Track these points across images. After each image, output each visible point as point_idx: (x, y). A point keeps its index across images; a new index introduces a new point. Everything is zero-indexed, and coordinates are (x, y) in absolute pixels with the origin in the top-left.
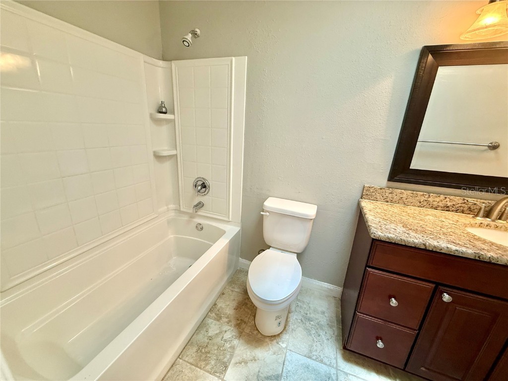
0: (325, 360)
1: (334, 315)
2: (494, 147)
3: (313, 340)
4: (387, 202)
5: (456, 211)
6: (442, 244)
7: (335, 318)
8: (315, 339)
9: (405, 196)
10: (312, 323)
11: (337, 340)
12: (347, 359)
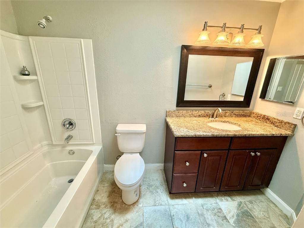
0: (163, 203)
1: (162, 179)
2: (210, 87)
3: (155, 196)
4: (177, 117)
5: (203, 117)
6: (201, 133)
7: (163, 180)
8: (156, 195)
9: (184, 113)
10: (153, 187)
12: (172, 198)
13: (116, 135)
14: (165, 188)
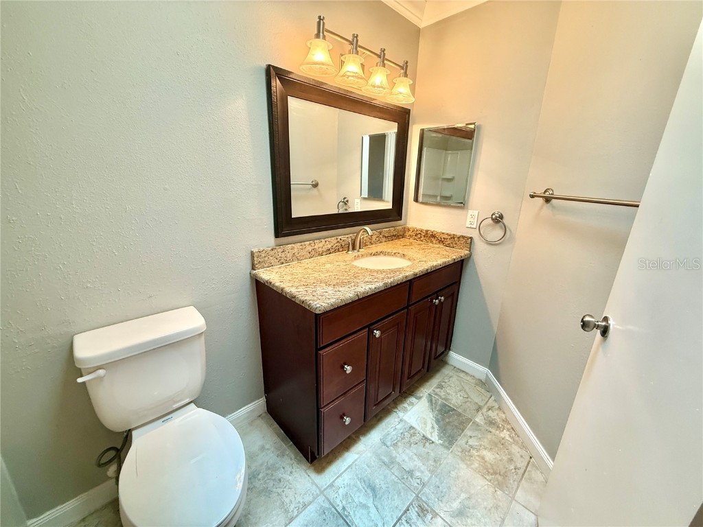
0: (308, 498)
3: (279, 494)
8: (280, 491)
9: (296, 250)
10: (260, 477)
11: (299, 462)
12: (320, 470)
13: (80, 380)
14: (293, 456)
